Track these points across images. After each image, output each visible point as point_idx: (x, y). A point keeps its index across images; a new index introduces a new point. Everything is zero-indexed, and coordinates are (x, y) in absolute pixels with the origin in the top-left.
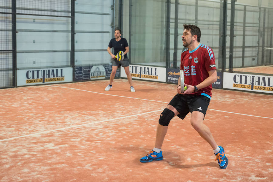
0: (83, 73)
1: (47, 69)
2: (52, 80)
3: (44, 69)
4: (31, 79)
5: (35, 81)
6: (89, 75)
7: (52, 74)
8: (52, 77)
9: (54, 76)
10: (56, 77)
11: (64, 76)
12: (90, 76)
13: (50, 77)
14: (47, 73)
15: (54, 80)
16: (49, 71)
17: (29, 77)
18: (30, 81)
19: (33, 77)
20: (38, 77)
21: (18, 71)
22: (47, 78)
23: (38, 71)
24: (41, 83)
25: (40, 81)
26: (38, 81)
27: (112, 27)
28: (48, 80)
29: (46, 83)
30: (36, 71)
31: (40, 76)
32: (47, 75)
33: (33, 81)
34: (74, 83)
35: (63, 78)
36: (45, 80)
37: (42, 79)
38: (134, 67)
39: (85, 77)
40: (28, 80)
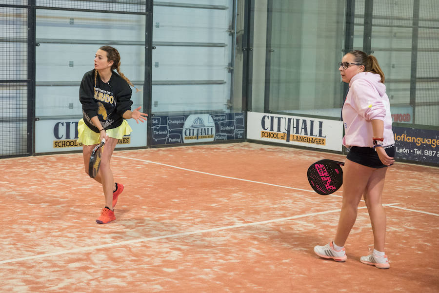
0: (169, 130)
4: (64, 139)
5: (72, 144)
6: (181, 133)
11: (130, 135)
12: (184, 136)
17: (60, 136)
18: (60, 144)
19: (68, 136)
20: (77, 136)
21: (36, 122)
23: (77, 124)
25: (81, 144)
26: (77, 143)
27: (232, 34)
30: (73, 123)
33: (68, 144)
34: (149, 150)
35: (128, 138)
38: (274, 118)
39: (172, 137)
40: (58, 140)
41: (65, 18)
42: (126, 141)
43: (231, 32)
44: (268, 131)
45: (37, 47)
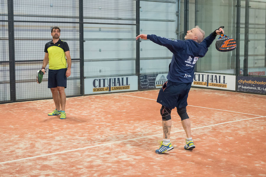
0: (148, 82)
1: (113, 78)
2: (117, 88)
3: (110, 78)
4: (98, 87)
5: (102, 90)
6: (155, 83)
7: (117, 83)
8: (118, 86)
9: (120, 85)
10: (121, 86)
12: (156, 85)
13: (116, 85)
14: (113, 82)
15: (120, 88)
16: (115, 79)
17: (96, 86)
18: (96, 90)
19: (100, 86)
20: (104, 86)
21: (84, 79)
22: (113, 86)
23: (104, 80)
24: (108, 91)
25: (106, 90)
26: (104, 89)
27: (177, 34)
28: (114, 88)
29: (112, 91)
31: (107, 85)
32: (113, 84)
33: (100, 90)
34: (139, 92)
36: (111, 89)
37: (108, 88)
38: (200, 75)
39: (150, 85)
40: (95, 88)
41: (97, 28)
42: (128, 88)
43: (177, 33)
44: (197, 81)
45: (84, 42)
